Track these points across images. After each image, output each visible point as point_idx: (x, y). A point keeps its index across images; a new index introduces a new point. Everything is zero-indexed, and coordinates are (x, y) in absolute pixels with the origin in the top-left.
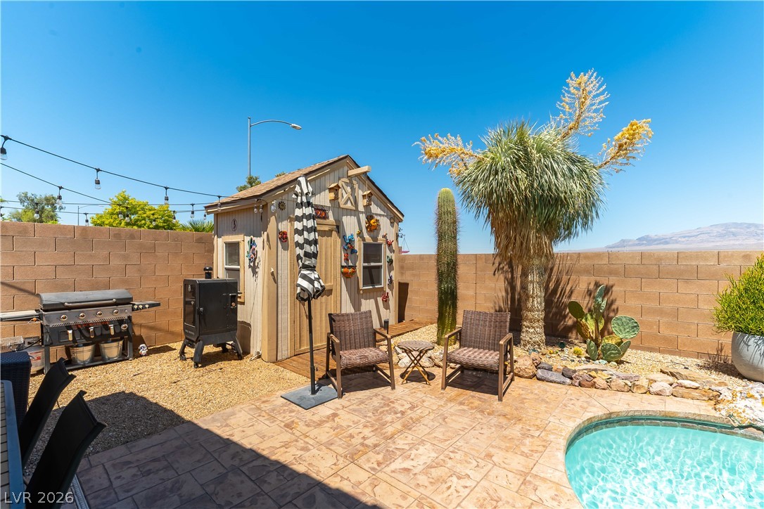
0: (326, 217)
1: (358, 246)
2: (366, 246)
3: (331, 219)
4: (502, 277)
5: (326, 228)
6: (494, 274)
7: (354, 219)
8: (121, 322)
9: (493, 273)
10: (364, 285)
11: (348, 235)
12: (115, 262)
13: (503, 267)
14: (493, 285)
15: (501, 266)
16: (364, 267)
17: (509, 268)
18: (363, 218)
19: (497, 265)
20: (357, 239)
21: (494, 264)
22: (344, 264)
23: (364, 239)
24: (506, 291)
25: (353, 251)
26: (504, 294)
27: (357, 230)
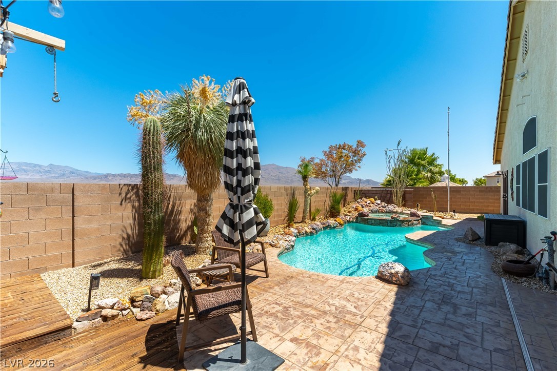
4: (129, 206)
6: (121, 204)
9: (120, 202)
13: (130, 197)
14: (121, 215)
15: (128, 196)
17: (136, 197)
19: (124, 195)
21: (120, 194)
24: (134, 219)
26: (132, 221)
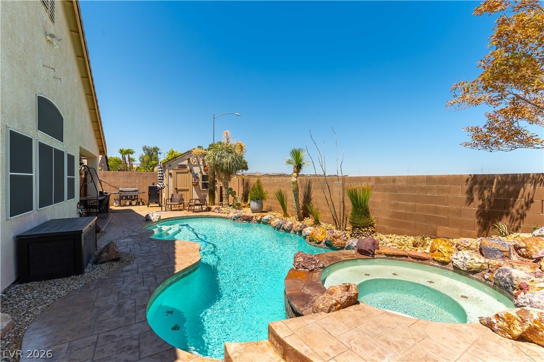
0: (186, 168)
1: (200, 176)
2: (203, 176)
3: (188, 168)
5: (186, 171)
7: (198, 168)
8: (135, 196)
10: (203, 188)
11: (196, 173)
12: (137, 181)
16: (203, 183)
18: (202, 167)
20: (199, 174)
22: (194, 182)
23: (202, 174)
25: (198, 178)
27: (200, 171)
